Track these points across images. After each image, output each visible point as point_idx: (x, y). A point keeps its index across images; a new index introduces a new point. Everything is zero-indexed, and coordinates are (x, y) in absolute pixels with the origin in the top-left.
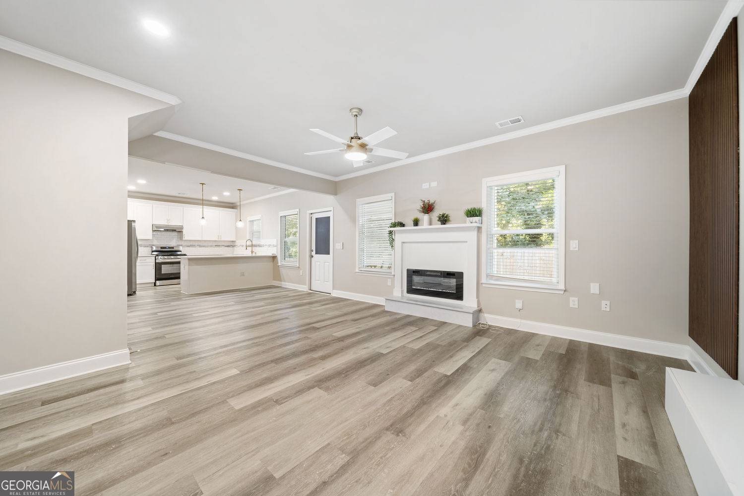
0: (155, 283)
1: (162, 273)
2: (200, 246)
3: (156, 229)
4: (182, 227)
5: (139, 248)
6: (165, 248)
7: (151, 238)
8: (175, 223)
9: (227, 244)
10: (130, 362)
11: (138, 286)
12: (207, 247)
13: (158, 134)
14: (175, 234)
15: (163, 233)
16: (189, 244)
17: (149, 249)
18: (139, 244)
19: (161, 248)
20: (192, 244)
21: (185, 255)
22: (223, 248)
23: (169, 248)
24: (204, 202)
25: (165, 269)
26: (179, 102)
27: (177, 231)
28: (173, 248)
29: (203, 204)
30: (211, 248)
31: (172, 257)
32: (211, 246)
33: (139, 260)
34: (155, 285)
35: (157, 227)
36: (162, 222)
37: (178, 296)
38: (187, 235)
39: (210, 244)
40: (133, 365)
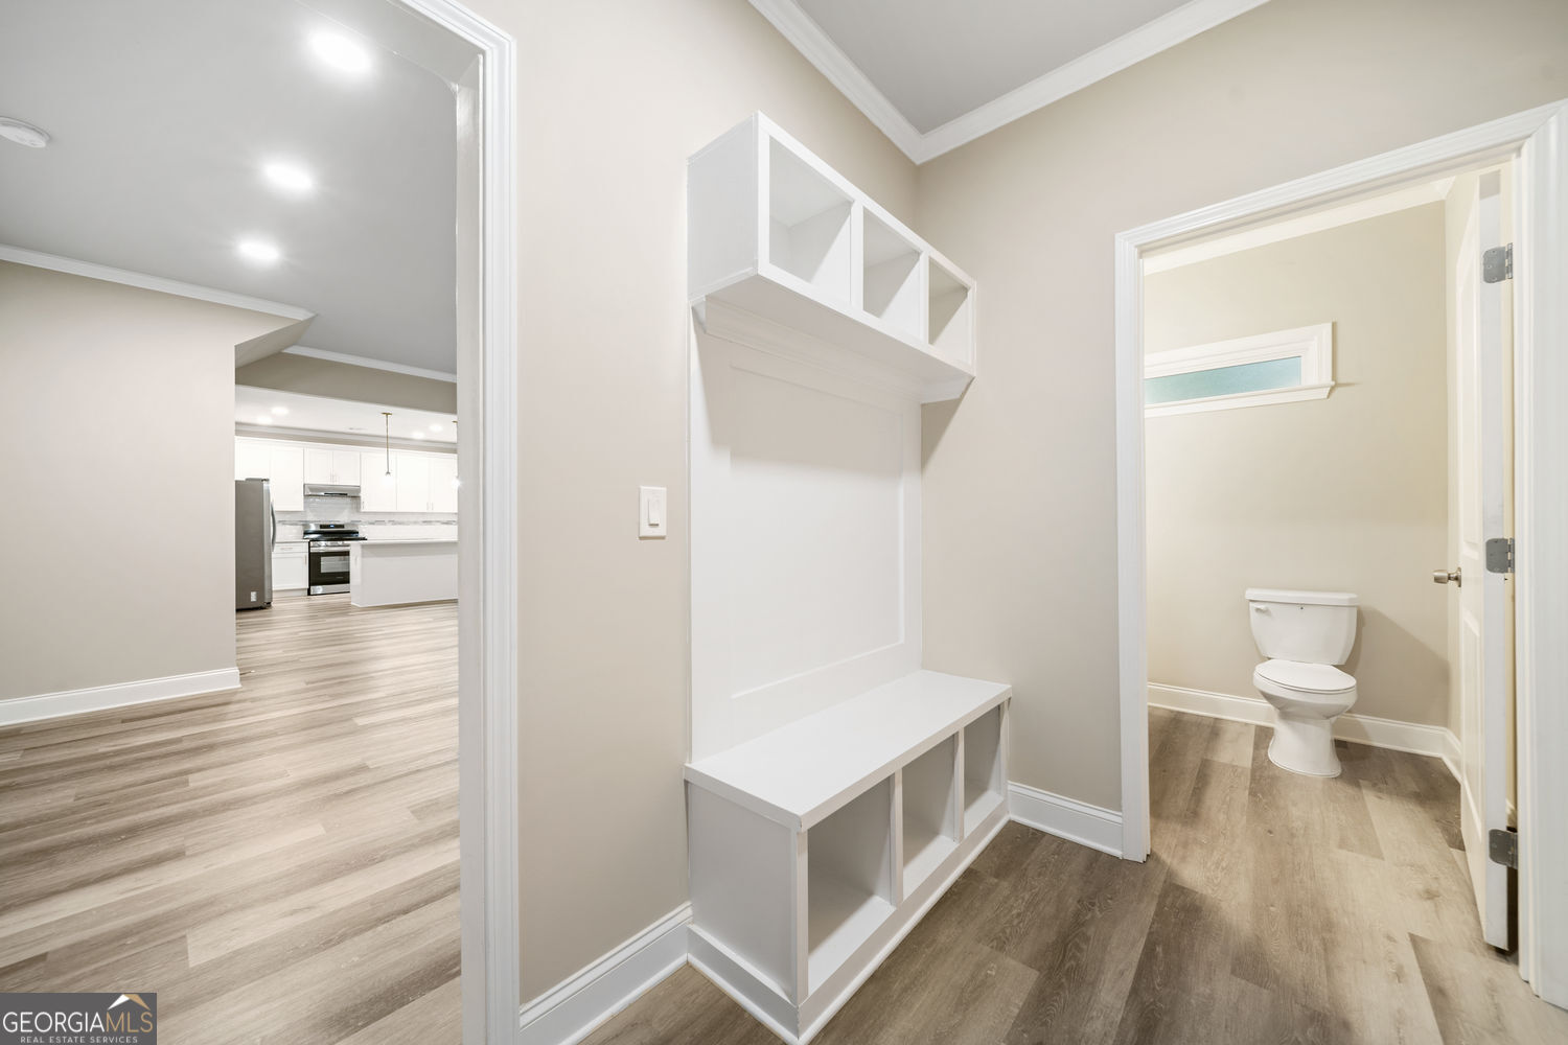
0: (309, 590)
1: (322, 571)
2: (394, 523)
3: (312, 493)
4: (358, 489)
5: (278, 527)
6: (328, 526)
7: (302, 509)
8: (345, 480)
9: (446, 519)
10: (240, 686)
11: (274, 595)
12: (408, 523)
13: (290, 350)
14: (348, 500)
15: (325, 500)
16: (373, 520)
17: (299, 530)
18: (277, 520)
19: (321, 526)
20: (379, 519)
21: (364, 539)
22: (438, 526)
23: (336, 526)
24: (390, 441)
25: (327, 565)
26: (310, 315)
27: (351, 495)
28: (342, 526)
29: (387, 446)
30: (417, 527)
31: (340, 543)
32: (415, 523)
33: (277, 548)
34: (309, 594)
35: (311, 490)
36: (321, 479)
37: (345, 609)
38: (369, 503)
39: (413, 519)
40: (244, 689)
